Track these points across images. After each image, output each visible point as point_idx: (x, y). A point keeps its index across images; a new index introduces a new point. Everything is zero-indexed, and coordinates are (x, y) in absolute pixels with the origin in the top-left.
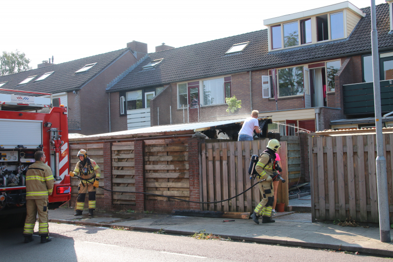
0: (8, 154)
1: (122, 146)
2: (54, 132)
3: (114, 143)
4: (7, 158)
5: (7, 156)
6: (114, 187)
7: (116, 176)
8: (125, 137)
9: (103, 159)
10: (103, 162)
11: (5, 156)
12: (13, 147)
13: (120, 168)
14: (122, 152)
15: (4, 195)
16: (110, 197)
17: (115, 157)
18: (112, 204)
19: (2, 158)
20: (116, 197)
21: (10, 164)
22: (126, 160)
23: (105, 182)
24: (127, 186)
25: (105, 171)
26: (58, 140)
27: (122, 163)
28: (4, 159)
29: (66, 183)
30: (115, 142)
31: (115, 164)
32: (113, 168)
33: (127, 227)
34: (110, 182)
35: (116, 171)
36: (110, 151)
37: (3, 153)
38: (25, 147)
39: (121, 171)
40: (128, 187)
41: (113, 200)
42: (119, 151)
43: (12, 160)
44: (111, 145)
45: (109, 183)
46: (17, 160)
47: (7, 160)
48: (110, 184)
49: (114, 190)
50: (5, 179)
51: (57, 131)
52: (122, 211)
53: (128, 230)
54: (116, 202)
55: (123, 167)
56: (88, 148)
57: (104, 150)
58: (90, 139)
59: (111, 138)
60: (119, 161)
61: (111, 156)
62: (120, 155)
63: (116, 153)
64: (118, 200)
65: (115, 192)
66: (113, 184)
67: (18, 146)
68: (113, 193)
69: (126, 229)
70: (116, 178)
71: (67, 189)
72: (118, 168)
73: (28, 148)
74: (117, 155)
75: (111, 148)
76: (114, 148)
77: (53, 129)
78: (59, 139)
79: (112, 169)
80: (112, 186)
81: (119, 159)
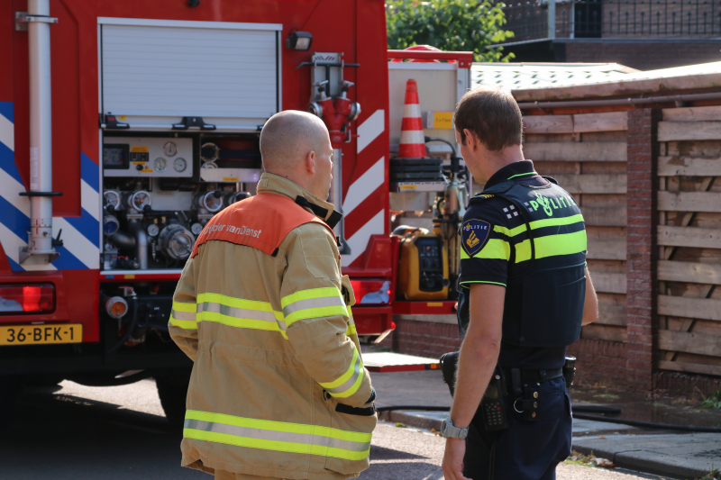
0: (155, 150)
1: (693, 122)
2: (327, 67)
3: (668, 112)
4: (149, 164)
5: (152, 158)
6: (662, 299)
7: (669, 252)
8: (707, 84)
9: (624, 179)
10: (624, 190)
11: (145, 157)
12: (166, 126)
13: (686, 219)
14: (695, 151)
15: (128, 299)
16: (645, 340)
17: (668, 169)
18: (655, 368)
19: (133, 165)
20: (668, 341)
21: (167, 185)
22: (707, 183)
23: (629, 275)
24: (709, 296)
25: (631, 230)
26: (336, 101)
27: (691, 195)
28: (140, 168)
29: (371, 266)
30: (671, 105)
31: (668, 202)
32: (663, 217)
33: (599, 454)
34: (647, 277)
35: (669, 229)
36: (648, 144)
37: (135, 145)
38: (209, 123)
39: (689, 230)
40: (711, 302)
41: (657, 353)
42: (684, 146)
43: (170, 172)
44: (657, 117)
45: (644, 282)
46: (188, 173)
47: (152, 170)
48: (647, 286)
49: (663, 310)
50: (143, 240)
51: (338, 66)
52: (682, 400)
53: (607, 467)
54: (667, 364)
55: (695, 214)
56: (578, 129)
57: (629, 142)
58: (588, 92)
59: (656, 88)
60: (681, 189)
61: (655, 167)
62: (687, 160)
63: (673, 151)
64: (677, 355)
65: (667, 317)
66: (659, 286)
67: (186, 120)
68: (658, 322)
69: (599, 461)
70: (671, 258)
71: (376, 288)
72: (678, 218)
73: (223, 127)
74: (676, 161)
75: (654, 131)
76: (667, 133)
77: (320, 57)
78: (344, 96)
79: (655, 222)
80: (655, 294)
81: (680, 178)
